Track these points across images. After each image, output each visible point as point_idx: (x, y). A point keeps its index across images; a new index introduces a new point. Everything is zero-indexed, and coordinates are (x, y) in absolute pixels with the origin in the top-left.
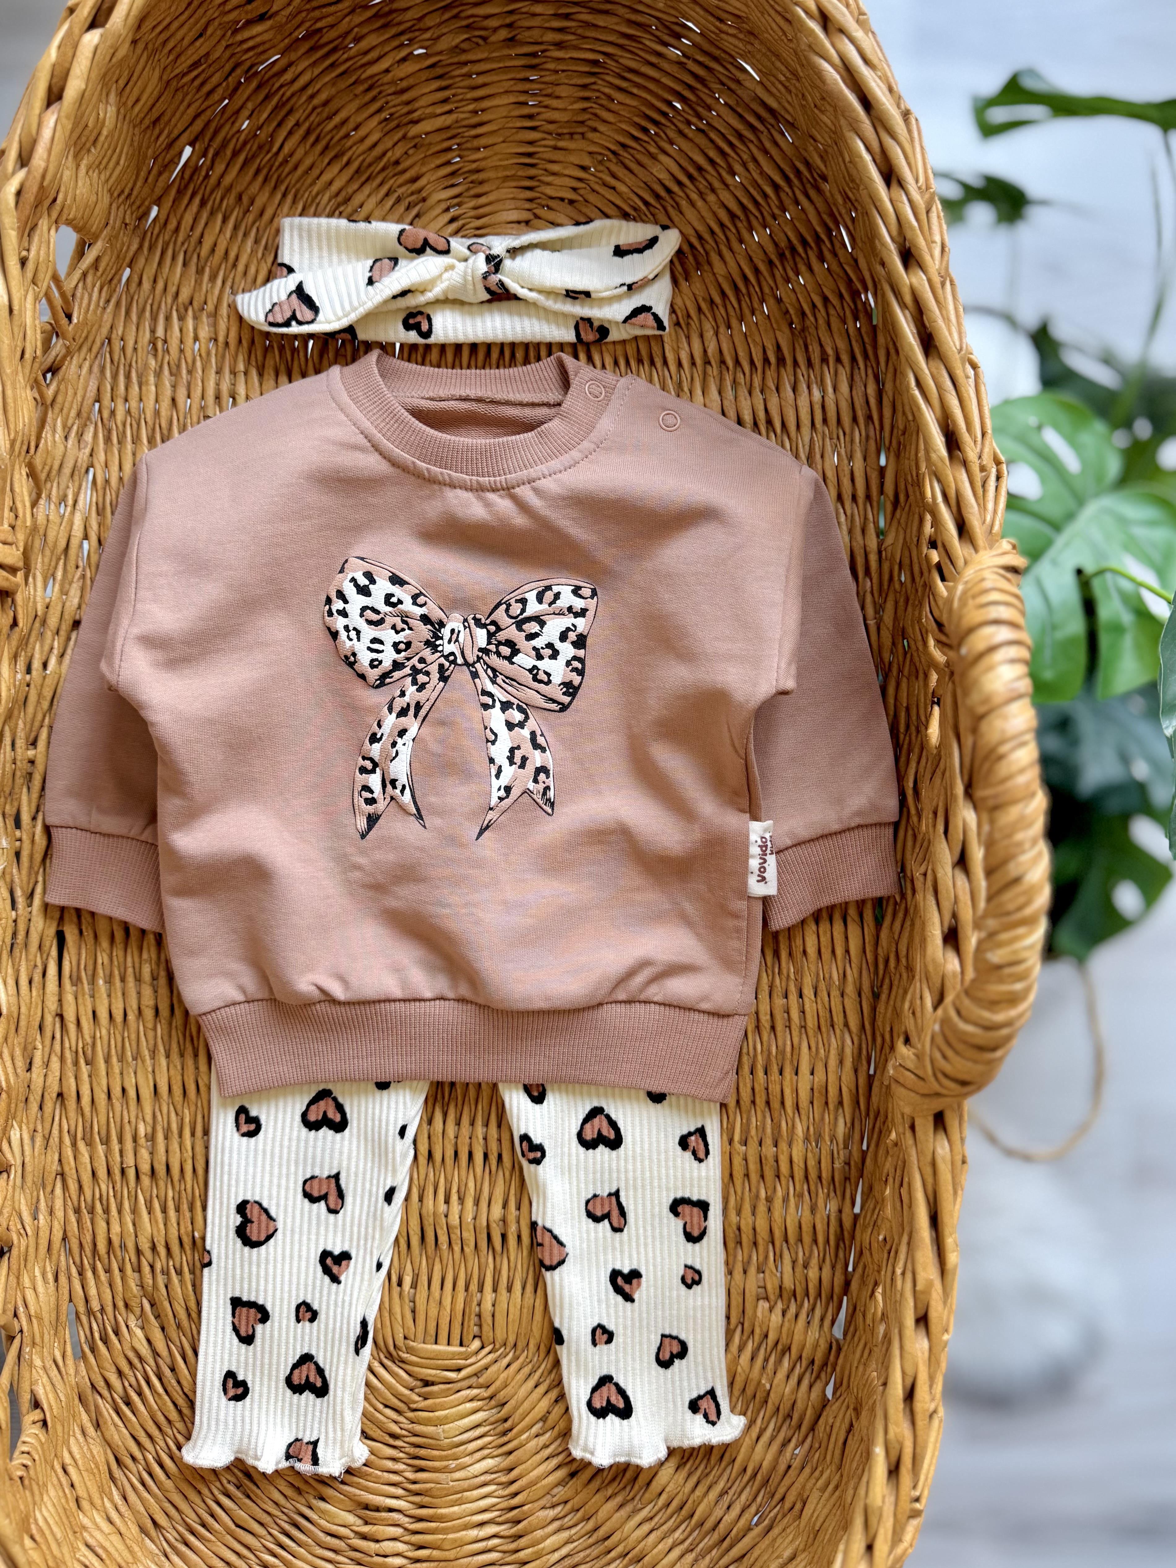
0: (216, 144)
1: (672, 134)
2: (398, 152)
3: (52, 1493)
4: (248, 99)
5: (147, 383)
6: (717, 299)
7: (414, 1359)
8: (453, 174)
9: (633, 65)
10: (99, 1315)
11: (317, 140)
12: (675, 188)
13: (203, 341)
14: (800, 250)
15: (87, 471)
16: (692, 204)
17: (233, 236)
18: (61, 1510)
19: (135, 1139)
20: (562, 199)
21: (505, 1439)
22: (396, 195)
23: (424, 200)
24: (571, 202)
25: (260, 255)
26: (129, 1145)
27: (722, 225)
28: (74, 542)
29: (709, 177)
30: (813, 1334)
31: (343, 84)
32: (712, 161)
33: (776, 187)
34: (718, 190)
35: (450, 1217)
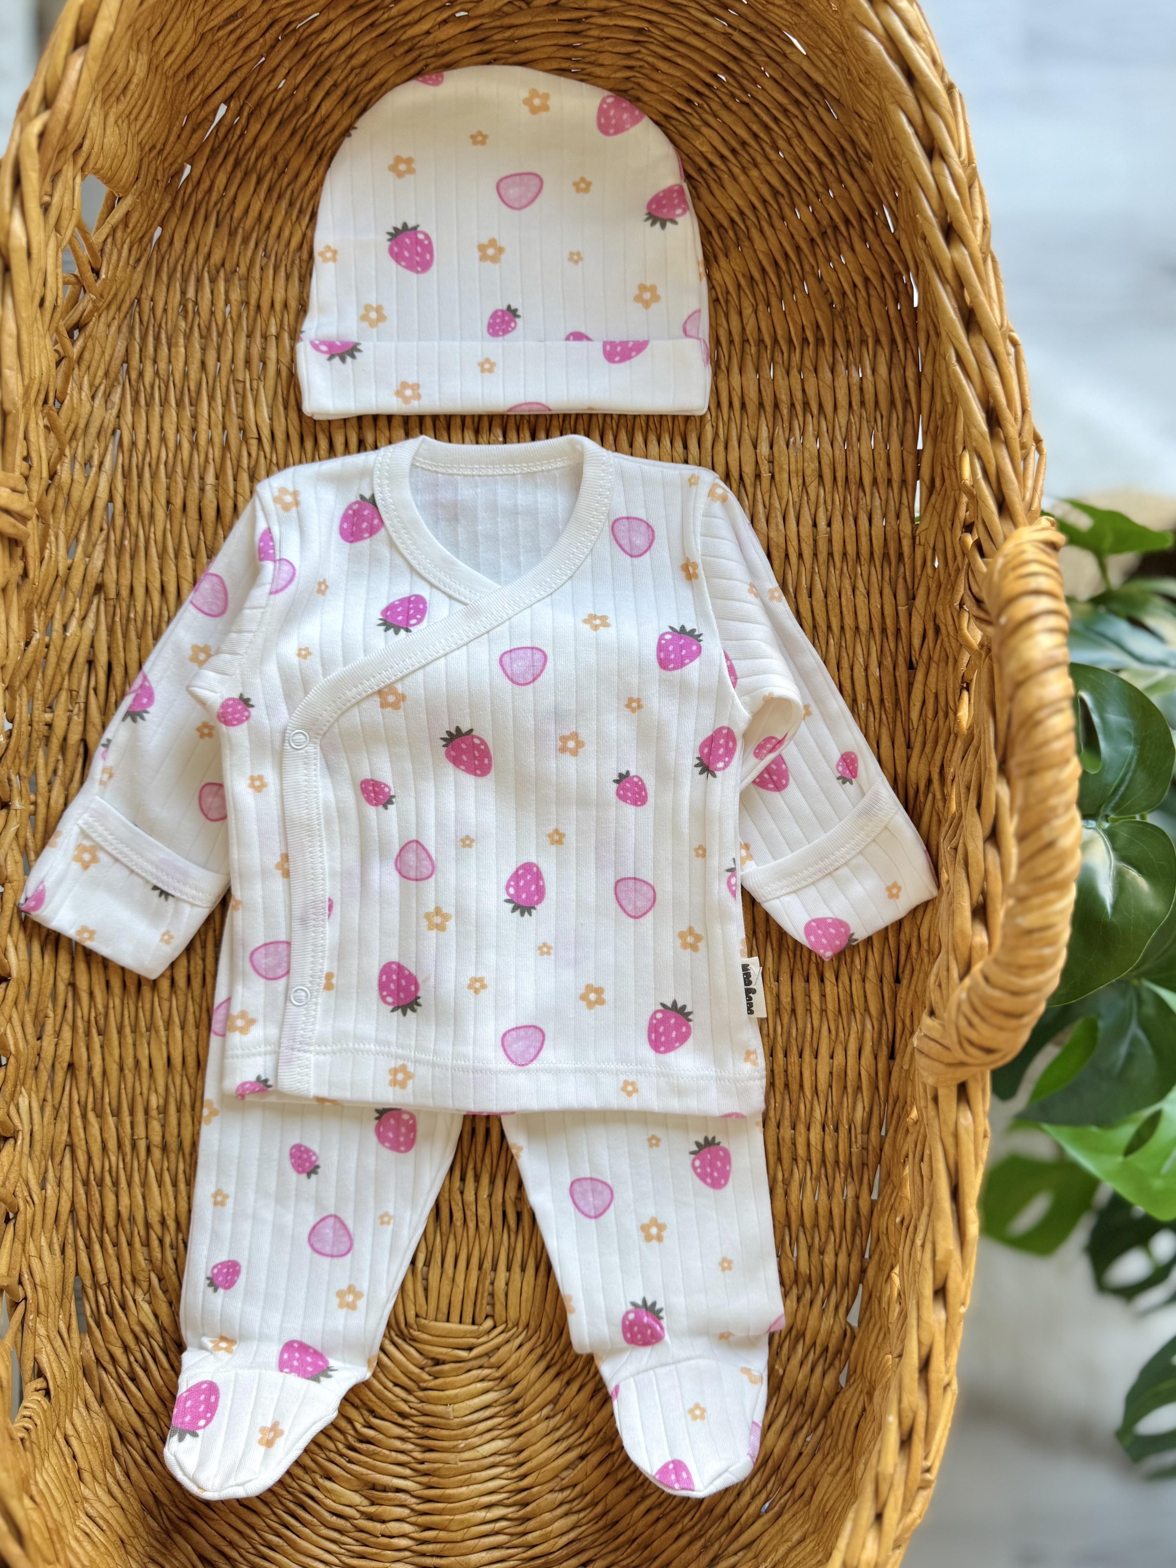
0: (251, 103)
1: (715, 107)
3: (53, 1459)
4: (285, 57)
5: (177, 345)
6: (757, 275)
7: (425, 1337)
9: (678, 34)
10: (105, 1288)
11: (355, 101)
12: (717, 162)
13: (235, 304)
14: (842, 228)
15: (114, 433)
16: (734, 178)
17: (267, 198)
19: (147, 1112)
21: (516, 1420)
25: (294, 217)
26: (140, 1117)
27: (764, 201)
28: (100, 504)
29: (751, 151)
30: (828, 1322)
31: (382, 46)
32: (755, 136)
33: (820, 164)
34: (762, 167)
35: (466, 1193)
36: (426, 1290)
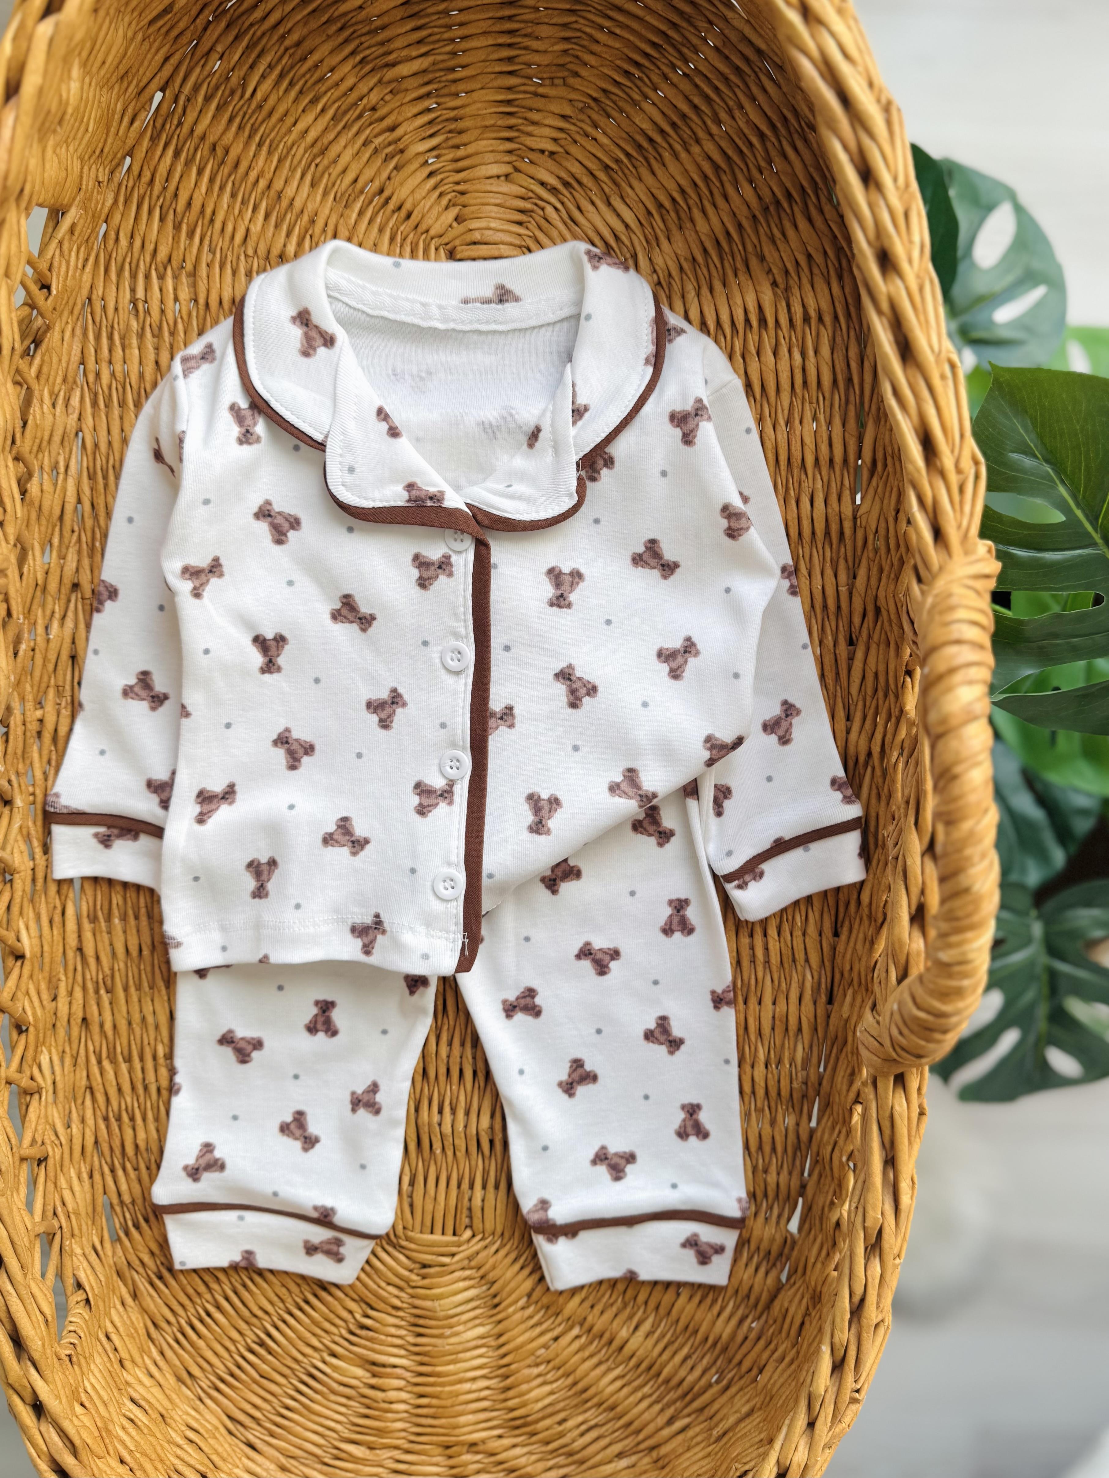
0: (186, 90)
1: (655, 79)
2: (374, 98)
3: (98, 1360)
4: (218, 39)
5: (131, 347)
6: (700, 258)
7: (412, 1246)
8: (431, 122)
10: (131, 1208)
11: (291, 84)
12: (658, 139)
13: (183, 303)
14: (786, 205)
15: (76, 437)
16: (676, 156)
17: (209, 190)
18: (106, 1374)
19: (155, 1059)
20: (542, 152)
21: (496, 1310)
22: (373, 146)
23: (402, 151)
24: (552, 154)
25: (237, 212)
26: (150, 1064)
27: (705, 177)
28: (69, 508)
29: (693, 126)
30: (770, 1231)
32: (695, 107)
33: (762, 136)
34: (704, 142)
35: (443, 1126)
36: (411, 1205)
